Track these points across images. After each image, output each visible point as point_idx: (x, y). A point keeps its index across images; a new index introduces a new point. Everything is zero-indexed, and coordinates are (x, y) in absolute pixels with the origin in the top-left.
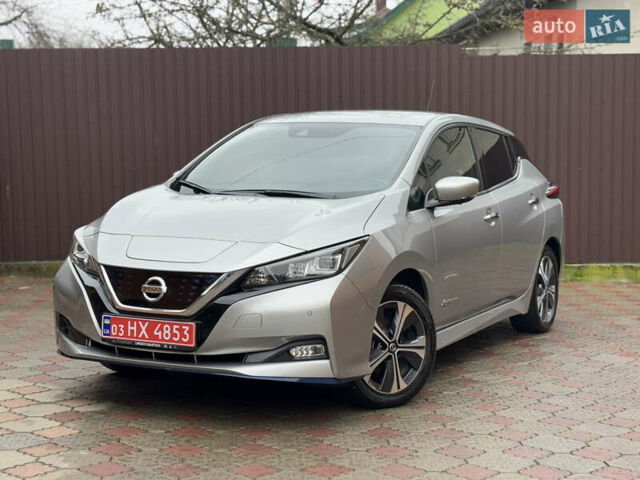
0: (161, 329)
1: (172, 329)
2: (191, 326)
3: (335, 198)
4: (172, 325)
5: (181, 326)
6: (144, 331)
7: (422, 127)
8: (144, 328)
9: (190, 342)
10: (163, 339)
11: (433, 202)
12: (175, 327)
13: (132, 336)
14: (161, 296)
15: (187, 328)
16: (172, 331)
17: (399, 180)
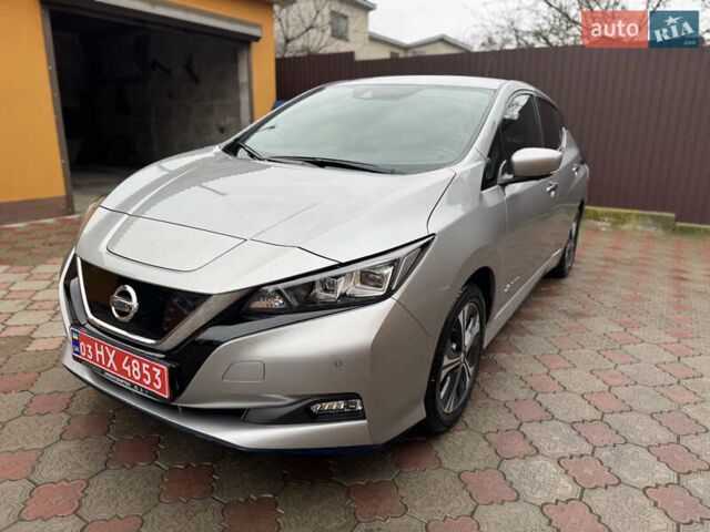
0: (129, 363)
1: (141, 366)
2: (162, 370)
3: (392, 172)
4: (141, 362)
5: (152, 366)
6: (111, 361)
7: (495, 91)
8: (111, 356)
9: (161, 390)
10: (132, 378)
11: (508, 177)
12: (145, 365)
13: (100, 363)
14: (131, 315)
15: (159, 372)
16: (141, 369)
17: (472, 152)
